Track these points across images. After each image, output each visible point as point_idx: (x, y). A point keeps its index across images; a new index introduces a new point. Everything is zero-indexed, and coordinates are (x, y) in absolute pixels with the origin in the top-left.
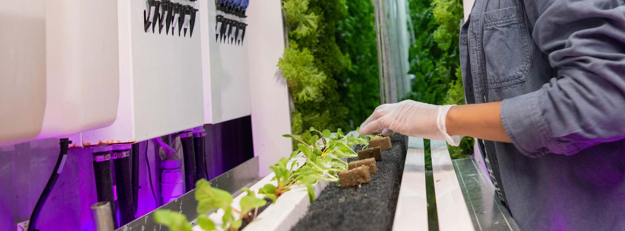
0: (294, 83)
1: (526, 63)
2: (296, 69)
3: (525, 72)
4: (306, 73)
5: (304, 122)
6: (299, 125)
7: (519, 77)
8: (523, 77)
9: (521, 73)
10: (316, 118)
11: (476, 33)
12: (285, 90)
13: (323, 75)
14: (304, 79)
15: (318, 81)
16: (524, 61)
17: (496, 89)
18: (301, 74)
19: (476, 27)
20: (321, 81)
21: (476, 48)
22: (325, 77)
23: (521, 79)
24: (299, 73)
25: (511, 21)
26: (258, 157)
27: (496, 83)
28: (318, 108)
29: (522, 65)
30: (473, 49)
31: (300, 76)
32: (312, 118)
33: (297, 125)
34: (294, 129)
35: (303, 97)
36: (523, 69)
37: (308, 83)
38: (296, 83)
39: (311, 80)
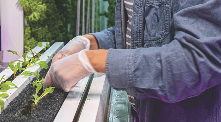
0: (27, 9)
1: (165, 31)
2: (28, 2)
3: (163, 36)
4: (34, 4)
5: (32, 32)
6: (28, 34)
7: (159, 38)
8: (162, 39)
9: (161, 36)
10: (40, 30)
11: (140, 6)
12: (21, 13)
13: (45, 6)
14: (33, 8)
15: (41, 9)
16: (164, 29)
17: (147, 45)
18: (31, 5)
19: (140, 1)
20: (43, 9)
21: (137, 15)
22: (45, 7)
23: (159, 40)
24: (30, 4)
25: (162, 2)
26: (3, 51)
27: (148, 41)
28: (42, 23)
29: (162, 31)
30: (135, 16)
31: (30, 6)
32: (37, 30)
33: (27, 34)
34: (25, 36)
35: (31, 18)
36: (162, 34)
37: (35, 10)
38: (28, 9)
39: (37, 9)
